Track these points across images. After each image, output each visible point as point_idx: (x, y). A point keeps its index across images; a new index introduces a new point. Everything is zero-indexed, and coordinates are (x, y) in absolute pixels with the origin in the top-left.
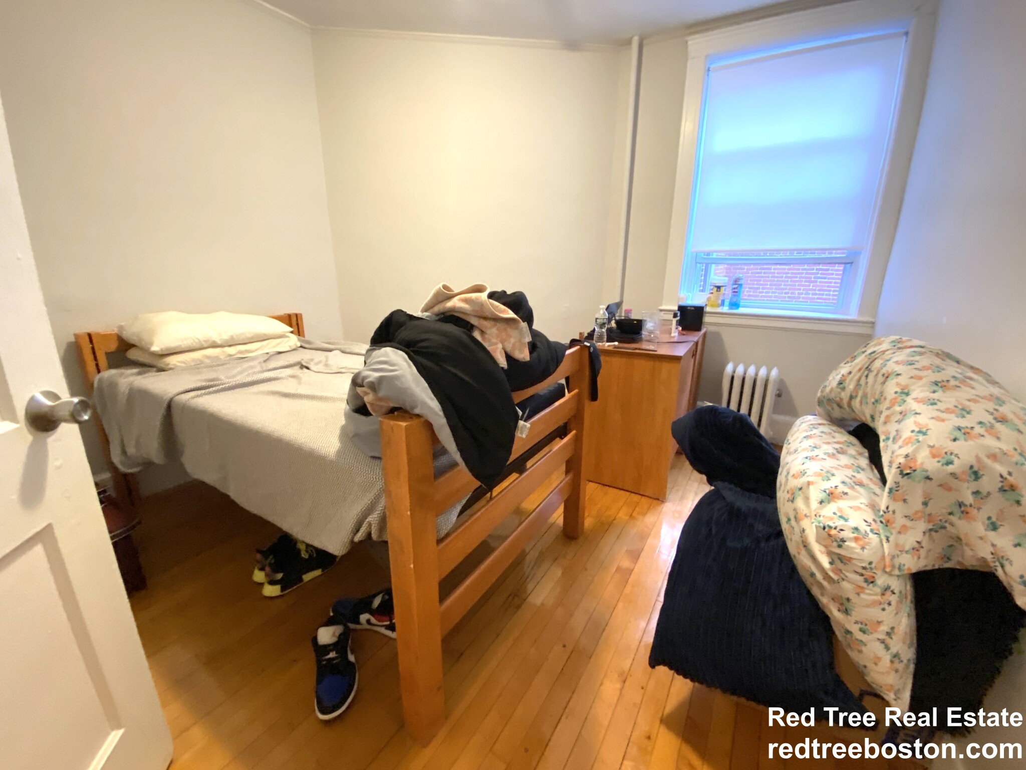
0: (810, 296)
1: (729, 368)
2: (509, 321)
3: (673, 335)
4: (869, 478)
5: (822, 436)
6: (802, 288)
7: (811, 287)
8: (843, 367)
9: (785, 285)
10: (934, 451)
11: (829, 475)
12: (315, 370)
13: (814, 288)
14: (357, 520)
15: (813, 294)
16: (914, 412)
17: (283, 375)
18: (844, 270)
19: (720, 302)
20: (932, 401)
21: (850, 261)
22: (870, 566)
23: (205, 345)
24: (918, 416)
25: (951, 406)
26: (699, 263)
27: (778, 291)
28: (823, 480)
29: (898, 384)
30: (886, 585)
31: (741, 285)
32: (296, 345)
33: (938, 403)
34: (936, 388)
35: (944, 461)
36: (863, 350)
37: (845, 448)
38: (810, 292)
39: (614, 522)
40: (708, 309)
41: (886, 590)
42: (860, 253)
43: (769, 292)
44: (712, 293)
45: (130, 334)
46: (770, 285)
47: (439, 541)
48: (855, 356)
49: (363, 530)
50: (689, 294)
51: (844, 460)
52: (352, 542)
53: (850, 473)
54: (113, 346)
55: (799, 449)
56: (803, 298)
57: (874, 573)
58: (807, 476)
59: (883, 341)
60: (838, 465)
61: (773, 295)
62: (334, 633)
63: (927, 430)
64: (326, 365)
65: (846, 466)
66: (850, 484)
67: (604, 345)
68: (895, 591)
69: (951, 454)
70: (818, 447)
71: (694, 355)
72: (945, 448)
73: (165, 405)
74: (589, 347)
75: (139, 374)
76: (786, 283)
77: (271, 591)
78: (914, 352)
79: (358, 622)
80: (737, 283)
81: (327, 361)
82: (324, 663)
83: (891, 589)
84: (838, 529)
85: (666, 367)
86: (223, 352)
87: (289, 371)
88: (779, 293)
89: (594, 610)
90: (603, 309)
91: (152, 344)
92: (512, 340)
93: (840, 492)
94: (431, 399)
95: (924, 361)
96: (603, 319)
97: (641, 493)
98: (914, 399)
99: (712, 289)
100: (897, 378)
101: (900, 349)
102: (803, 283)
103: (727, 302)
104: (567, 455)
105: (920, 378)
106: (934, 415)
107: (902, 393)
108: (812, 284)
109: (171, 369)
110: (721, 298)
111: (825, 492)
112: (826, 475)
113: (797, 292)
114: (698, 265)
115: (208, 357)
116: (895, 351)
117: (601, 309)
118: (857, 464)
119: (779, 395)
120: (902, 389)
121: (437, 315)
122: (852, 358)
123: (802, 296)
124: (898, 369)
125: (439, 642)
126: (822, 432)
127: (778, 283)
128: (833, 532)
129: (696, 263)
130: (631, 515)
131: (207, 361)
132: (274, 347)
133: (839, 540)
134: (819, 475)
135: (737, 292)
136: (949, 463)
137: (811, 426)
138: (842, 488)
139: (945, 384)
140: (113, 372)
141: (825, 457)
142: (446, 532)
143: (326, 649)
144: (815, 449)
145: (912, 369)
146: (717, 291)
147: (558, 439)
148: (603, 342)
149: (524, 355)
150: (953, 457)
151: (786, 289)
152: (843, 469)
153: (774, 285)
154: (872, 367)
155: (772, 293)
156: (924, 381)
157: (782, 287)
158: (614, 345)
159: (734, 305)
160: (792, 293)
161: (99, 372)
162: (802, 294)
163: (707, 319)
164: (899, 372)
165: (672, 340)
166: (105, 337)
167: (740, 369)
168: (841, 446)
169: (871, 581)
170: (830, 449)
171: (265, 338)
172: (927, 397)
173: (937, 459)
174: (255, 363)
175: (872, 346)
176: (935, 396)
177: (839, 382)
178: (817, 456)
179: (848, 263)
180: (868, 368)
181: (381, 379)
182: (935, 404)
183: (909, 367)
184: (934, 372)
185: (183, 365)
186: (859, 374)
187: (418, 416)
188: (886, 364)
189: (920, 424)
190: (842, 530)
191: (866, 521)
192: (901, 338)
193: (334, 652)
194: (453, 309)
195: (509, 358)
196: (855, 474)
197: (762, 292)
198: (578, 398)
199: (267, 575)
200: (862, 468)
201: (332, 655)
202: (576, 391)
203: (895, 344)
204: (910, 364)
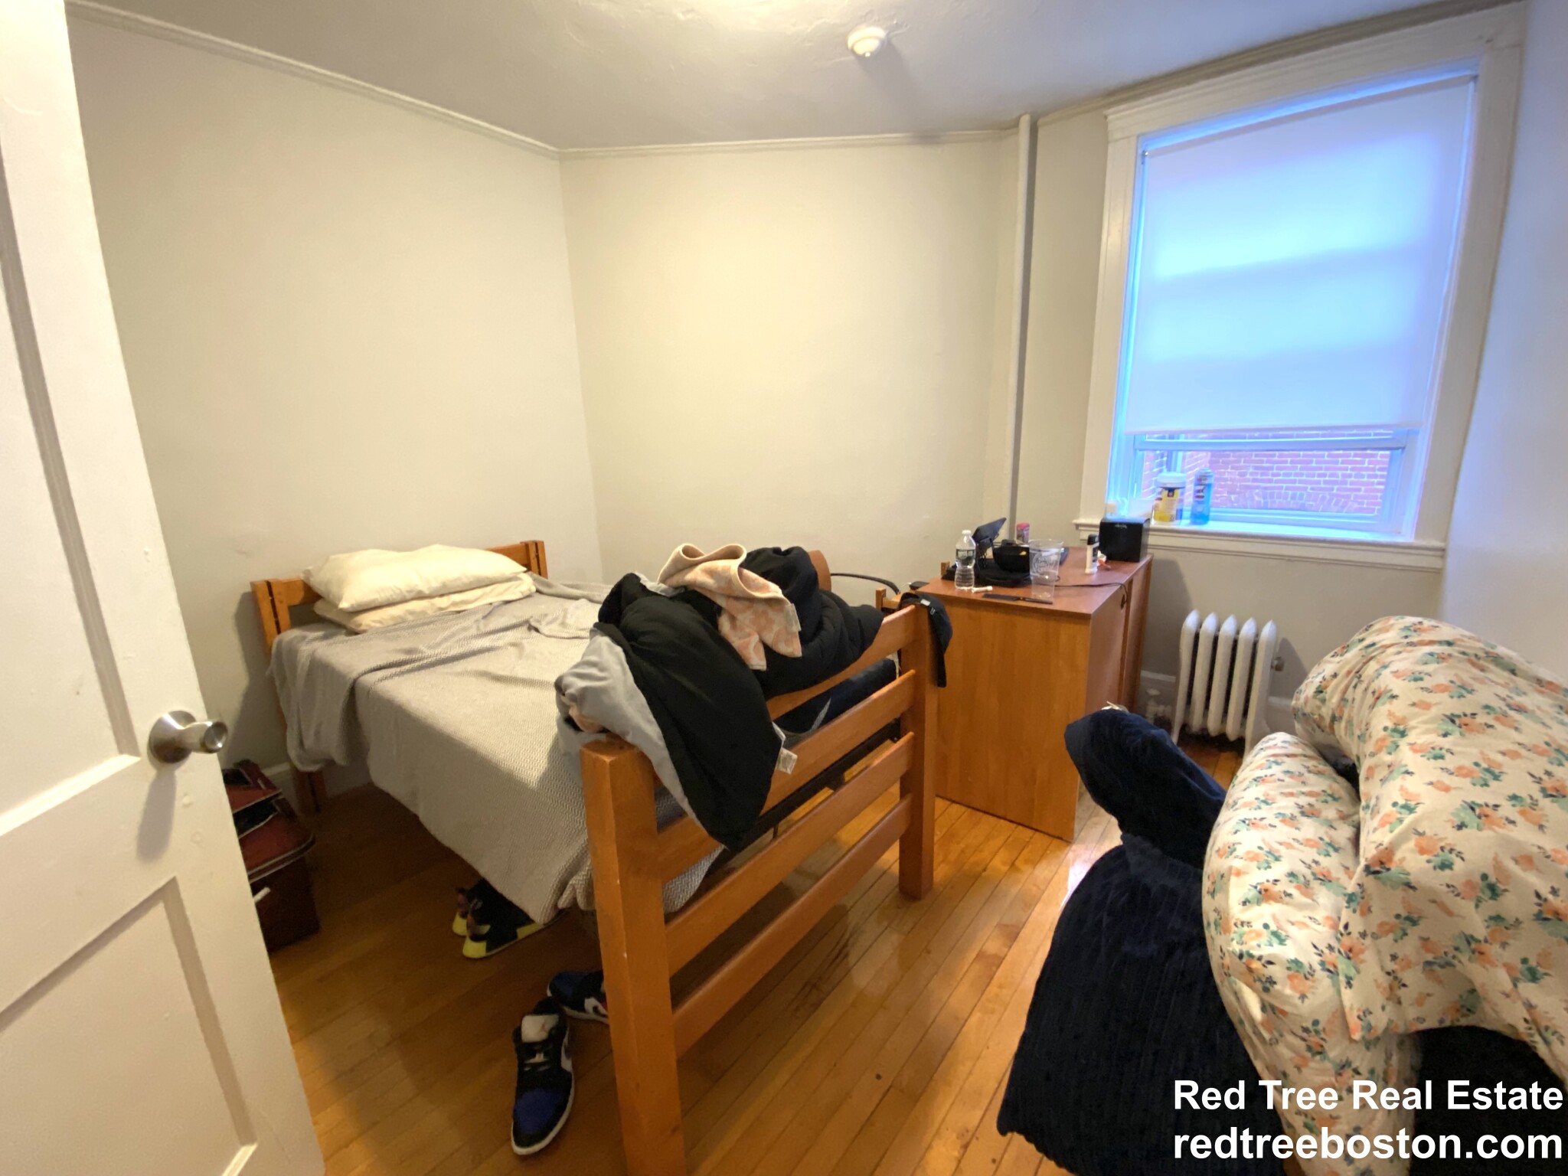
0: (1365, 479)
1: (1191, 621)
2: (771, 602)
3: (1088, 571)
4: (1343, 866)
5: (1283, 781)
6: (1350, 466)
7: (1366, 465)
8: (1330, 662)
9: (1317, 462)
10: (1424, 842)
11: (1271, 859)
12: (547, 633)
13: (1371, 466)
14: (560, 879)
15: (1370, 476)
16: (1404, 769)
17: (500, 643)
18: (1391, 457)
19: (1174, 512)
20: (1437, 751)
21: (1402, 446)
22: (1315, 1028)
23: (408, 596)
24: (1408, 777)
25: (1467, 763)
26: (1141, 450)
27: (1305, 472)
28: (1259, 868)
29: (1390, 714)
30: (1344, 1061)
31: (1209, 486)
32: (530, 590)
33: (1448, 756)
34: (1450, 727)
35: (1437, 861)
36: (1361, 637)
37: (1318, 805)
38: (1364, 473)
39: (984, 874)
40: (1153, 524)
41: (1343, 1067)
42: (1417, 433)
43: (1290, 475)
44: (1160, 499)
45: (317, 582)
46: (1292, 462)
47: (669, 917)
48: (1348, 646)
49: (567, 895)
50: (1124, 499)
51: (1309, 829)
52: (555, 906)
53: (1311, 854)
54: (298, 598)
55: (1240, 802)
56: (1352, 483)
57: (1322, 1039)
58: (1235, 857)
59: (1392, 625)
60: (1294, 839)
61: (1297, 478)
62: (543, 1026)
63: (1418, 804)
64: (563, 624)
65: (1308, 843)
66: (1304, 877)
67: (970, 591)
68: (1361, 1070)
69: (1451, 851)
70: (1270, 802)
71: (1125, 601)
72: (1441, 839)
73: (348, 686)
74: (929, 608)
75: (325, 637)
76: (1320, 459)
77: (474, 949)
78: (1431, 654)
79: (582, 1009)
80: (1203, 482)
81: (565, 617)
82: (527, 1069)
83: (1354, 1066)
84: (1263, 961)
85: (1066, 630)
86: (433, 604)
87: (511, 636)
88: (1307, 476)
89: (934, 1021)
90: (967, 535)
91: (340, 599)
92: (776, 628)
93: (1280, 891)
94: (649, 721)
95: (1441, 675)
96: (968, 551)
97: (1034, 826)
98: (1410, 744)
99: (1160, 493)
100: (1391, 703)
101: (1411, 645)
102: (1351, 458)
103: (1186, 514)
104: (901, 768)
105: (1427, 706)
106: (1433, 779)
107: (1395, 730)
108: (1367, 460)
109: (364, 631)
110: (1176, 506)
111: (1256, 887)
112: (1266, 858)
113: (1340, 473)
114: (1140, 453)
115: (411, 613)
116: (1400, 649)
117: (964, 535)
118: (1331, 838)
119: (1278, 668)
120: (1395, 724)
121: (676, 588)
122: (1344, 648)
123: (1349, 480)
124: (1397, 686)
125: (674, 1064)
126: (1287, 772)
127: (1305, 459)
128: (1256, 965)
129: (1135, 450)
130: (1013, 864)
131: (410, 618)
132: (501, 594)
133: (1264, 980)
134: (1254, 858)
135: (1203, 497)
136: (1445, 866)
137: (1272, 759)
138: (1285, 886)
139: (1467, 720)
140: (295, 633)
141: (1276, 822)
142: (684, 901)
143: (530, 1049)
144: (1263, 806)
145: (1416, 688)
146: (1168, 496)
147: (888, 742)
148: (971, 585)
149: (793, 648)
150: (1453, 856)
151: (1321, 469)
152: (1301, 847)
153: (1300, 462)
154: (1364, 671)
155: (1296, 475)
156: (1434, 711)
157: (1314, 465)
158: (987, 591)
159: (1200, 517)
160: (1332, 475)
161: (279, 632)
162: (1350, 476)
163: (1151, 540)
164: (1395, 693)
165: (1087, 581)
166: (289, 585)
167: (1209, 624)
168: (1312, 800)
169: (1319, 1051)
170: (1287, 805)
171: (488, 583)
172: (1430, 743)
173: (1426, 857)
174: (468, 622)
175: (1374, 632)
176: (1446, 742)
177: (1317, 688)
178: (1262, 819)
179: (1398, 449)
180: (1358, 674)
181: (585, 690)
182: (1442, 757)
183: (1413, 684)
184: (1452, 697)
185: (378, 625)
186: (1346, 682)
187: (631, 746)
188: (1380, 674)
189: (1407, 793)
190: (1270, 963)
191: (1315, 947)
192: (1420, 623)
193: (542, 1055)
194: (694, 583)
195: (770, 652)
196: (1321, 859)
197: (1279, 475)
198: (916, 682)
199: (468, 927)
200: (1336, 846)
201: (539, 1058)
202: (912, 672)
203: (1408, 633)
204: (1416, 680)
